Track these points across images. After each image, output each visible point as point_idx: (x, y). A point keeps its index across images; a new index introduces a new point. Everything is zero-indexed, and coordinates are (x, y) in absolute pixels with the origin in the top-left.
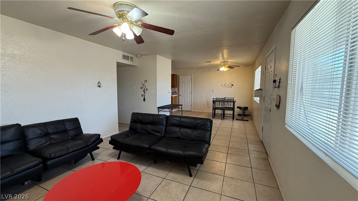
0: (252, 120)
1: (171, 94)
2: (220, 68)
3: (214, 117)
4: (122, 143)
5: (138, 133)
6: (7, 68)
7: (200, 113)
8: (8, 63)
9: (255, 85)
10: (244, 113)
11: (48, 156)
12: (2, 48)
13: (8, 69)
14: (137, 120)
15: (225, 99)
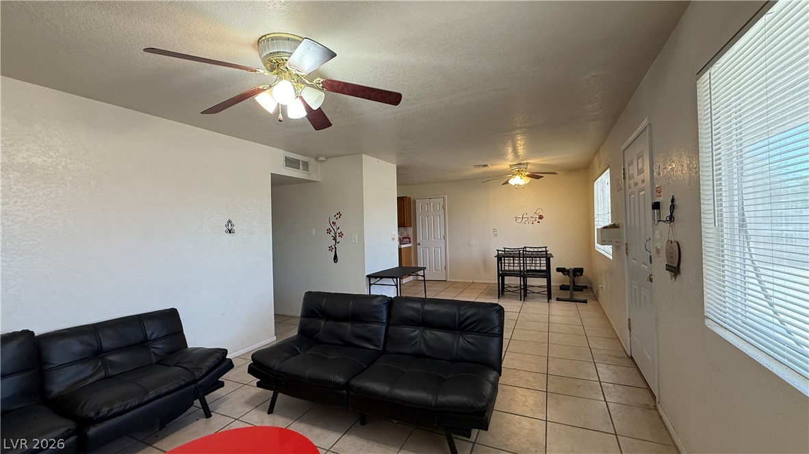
0: (596, 298)
1: (397, 243)
2: (510, 178)
3: (502, 294)
4: (278, 371)
5: (319, 342)
6: (14, 197)
7: (466, 286)
8: (15, 185)
9: (595, 216)
10: (574, 281)
11: (92, 414)
12: (4, 152)
13: (15, 199)
14: (317, 311)
15: (526, 251)
